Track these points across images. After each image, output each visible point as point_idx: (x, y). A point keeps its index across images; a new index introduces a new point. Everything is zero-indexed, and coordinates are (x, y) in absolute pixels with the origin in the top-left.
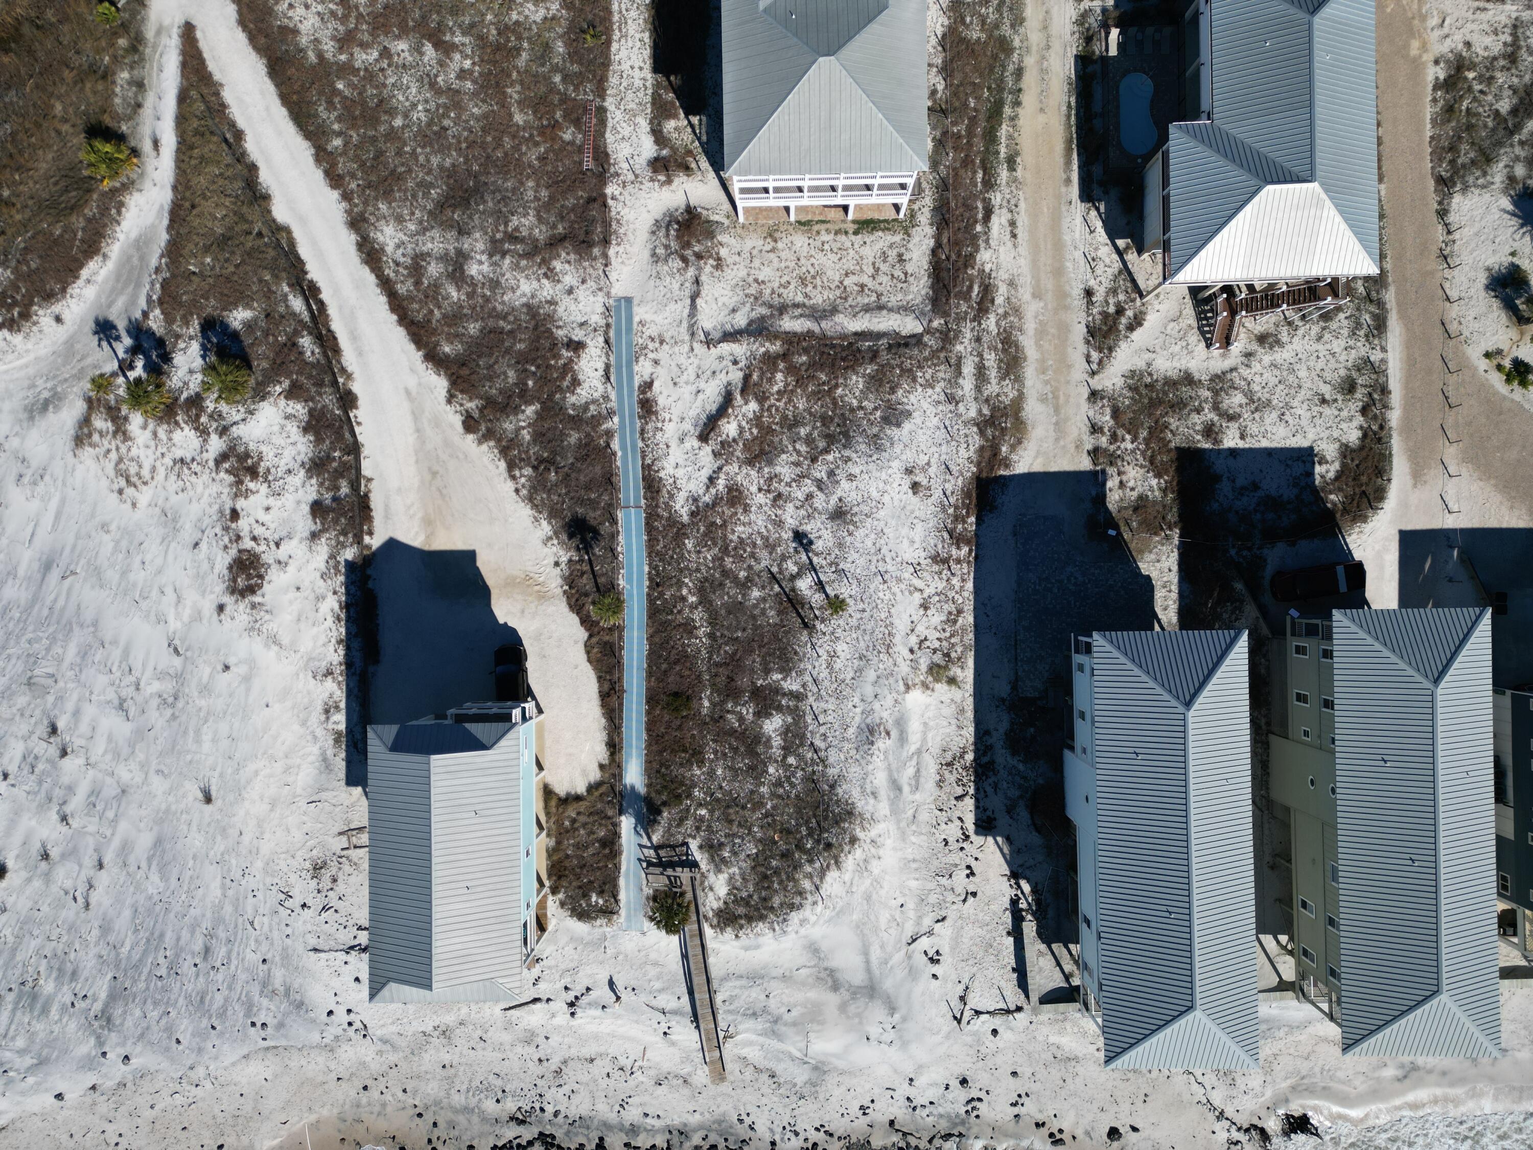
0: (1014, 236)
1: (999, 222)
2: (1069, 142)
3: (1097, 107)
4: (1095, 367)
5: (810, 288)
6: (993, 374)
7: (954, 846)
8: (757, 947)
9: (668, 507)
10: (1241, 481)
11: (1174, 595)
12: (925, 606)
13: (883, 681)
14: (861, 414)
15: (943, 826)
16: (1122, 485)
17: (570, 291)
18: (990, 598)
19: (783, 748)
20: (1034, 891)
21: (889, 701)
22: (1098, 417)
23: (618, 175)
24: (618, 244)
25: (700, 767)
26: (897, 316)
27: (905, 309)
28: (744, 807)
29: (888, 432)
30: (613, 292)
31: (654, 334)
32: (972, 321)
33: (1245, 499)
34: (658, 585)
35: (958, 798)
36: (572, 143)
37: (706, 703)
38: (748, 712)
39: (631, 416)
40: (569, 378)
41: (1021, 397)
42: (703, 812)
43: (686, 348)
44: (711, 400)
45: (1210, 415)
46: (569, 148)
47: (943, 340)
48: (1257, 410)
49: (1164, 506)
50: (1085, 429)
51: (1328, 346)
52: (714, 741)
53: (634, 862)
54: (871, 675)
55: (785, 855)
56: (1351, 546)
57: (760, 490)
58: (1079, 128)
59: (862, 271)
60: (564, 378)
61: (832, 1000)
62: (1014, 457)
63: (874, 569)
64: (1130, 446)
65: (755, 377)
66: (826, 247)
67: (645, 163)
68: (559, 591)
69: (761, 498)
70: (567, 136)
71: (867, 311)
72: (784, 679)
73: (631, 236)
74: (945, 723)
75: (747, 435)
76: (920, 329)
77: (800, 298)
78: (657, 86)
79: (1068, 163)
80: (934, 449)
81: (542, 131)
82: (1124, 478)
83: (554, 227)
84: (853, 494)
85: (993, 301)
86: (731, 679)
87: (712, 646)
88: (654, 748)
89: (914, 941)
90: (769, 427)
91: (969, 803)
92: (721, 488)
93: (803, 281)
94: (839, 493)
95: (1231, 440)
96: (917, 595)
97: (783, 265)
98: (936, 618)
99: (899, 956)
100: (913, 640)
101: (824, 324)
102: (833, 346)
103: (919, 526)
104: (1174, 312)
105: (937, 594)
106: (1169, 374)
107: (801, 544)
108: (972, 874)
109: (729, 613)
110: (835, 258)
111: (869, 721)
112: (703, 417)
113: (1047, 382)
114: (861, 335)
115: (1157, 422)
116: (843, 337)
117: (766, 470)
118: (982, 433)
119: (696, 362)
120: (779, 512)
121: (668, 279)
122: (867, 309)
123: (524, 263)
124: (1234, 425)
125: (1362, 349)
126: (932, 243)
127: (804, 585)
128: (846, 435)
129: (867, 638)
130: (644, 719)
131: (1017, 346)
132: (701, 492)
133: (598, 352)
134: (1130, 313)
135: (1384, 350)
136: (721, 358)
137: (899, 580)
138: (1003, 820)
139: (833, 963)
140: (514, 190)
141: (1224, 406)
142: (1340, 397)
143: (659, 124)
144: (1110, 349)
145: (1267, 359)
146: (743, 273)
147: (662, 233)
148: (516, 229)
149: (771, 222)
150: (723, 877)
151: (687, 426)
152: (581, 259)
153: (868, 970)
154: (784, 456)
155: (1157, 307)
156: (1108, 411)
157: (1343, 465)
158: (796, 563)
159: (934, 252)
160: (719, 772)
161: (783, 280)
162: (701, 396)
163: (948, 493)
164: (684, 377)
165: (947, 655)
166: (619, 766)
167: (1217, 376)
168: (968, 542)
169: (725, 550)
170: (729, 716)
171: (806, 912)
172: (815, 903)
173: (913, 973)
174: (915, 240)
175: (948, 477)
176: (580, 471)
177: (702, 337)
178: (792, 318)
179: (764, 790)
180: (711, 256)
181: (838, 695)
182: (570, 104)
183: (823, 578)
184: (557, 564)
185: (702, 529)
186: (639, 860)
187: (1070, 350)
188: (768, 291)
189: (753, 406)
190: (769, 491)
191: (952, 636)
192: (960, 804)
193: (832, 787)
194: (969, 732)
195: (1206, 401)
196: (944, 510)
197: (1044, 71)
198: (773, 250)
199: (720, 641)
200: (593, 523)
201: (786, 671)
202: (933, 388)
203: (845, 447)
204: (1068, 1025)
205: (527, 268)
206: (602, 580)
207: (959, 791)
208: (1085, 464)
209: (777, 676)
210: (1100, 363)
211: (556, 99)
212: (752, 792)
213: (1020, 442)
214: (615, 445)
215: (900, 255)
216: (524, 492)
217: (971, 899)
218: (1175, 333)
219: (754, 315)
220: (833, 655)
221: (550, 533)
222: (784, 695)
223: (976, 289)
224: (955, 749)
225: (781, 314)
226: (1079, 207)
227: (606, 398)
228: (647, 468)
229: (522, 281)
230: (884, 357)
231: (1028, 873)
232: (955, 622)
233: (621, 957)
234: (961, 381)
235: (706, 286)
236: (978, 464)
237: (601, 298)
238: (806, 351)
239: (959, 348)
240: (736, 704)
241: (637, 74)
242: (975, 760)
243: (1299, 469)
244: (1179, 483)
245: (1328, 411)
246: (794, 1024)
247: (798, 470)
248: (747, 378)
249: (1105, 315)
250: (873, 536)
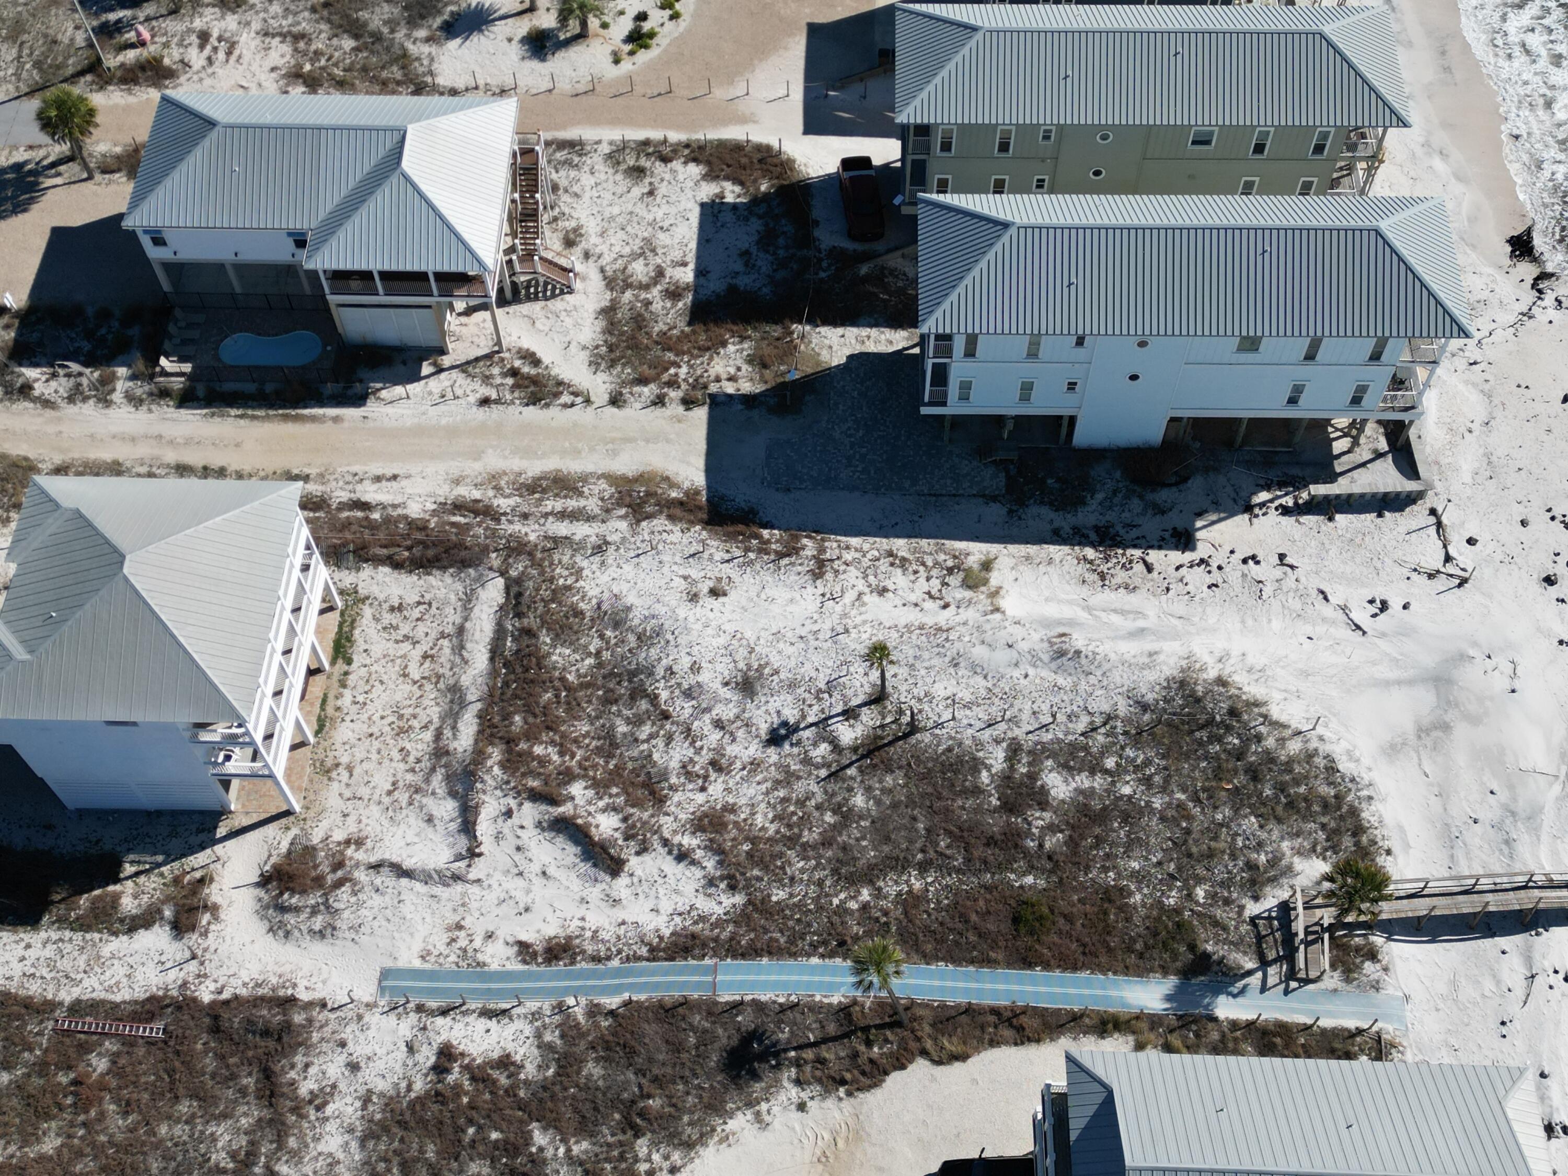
0: (395, 477)
1: (370, 493)
2: (286, 418)
3: (250, 388)
4: (579, 400)
5: (415, 723)
6: (572, 504)
7: (1216, 577)
8: (1401, 829)
9: (719, 923)
10: (739, 266)
11: (874, 332)
12: (882, 591)
13: (988, 637)
14: (606, 655)
15: (1189, 588)
16: (731, 379)
17: (354, 1067)
18: (872, 520)
19: (1092, 772)
20: (1268, 488)
21: (1018, 632)
22: (643, 399)
23: (185, 984)
24: (295, 986)
25: (1130, 894)
26: (476, 610)
27: (468, 601)
28: (1188, 832)
29: (636, 622)
30: (367, 999)
31: (445, 938)
32: (498, 521)
33: (759, 263)
34: (842, 943)
35: (1149, 568)
36: (114, 1058)
37: (1029, 880)
38: (1040, 819)
39: (569, 976)
40: (495, 1074)
41: (609, 478)
42: (1200, 893)
43: (474, 890)
44: (558, 854)
45: (655, 293)
46: (122, 1061)
47: (519, 554)
48: (653, 251)
49: (763, 339)
50: (658, 411)
51: (588, 188)
52: (1087, 869)
53: (1292, 1001)
54: (979, 652)
55: (1254, 775)
56: (822, 173)
57: (703, 789)
58: (271, 406)
59: (404, 656)
60: (494, 1082)
61: (1461, 732)
62: (686, 485)
63: (829, 643)
64: (684, 370)
65: (534, 783)
66: (361, 699)
67: (177, 945)
68: (847, 1104)
69: (716, 789)
70: (100, 1064)
71: (462, 647)
72: (988, 768)
73: (287, 968)
74: (1046, 578)
75: (621, 800)
76: (500, 582)
77: (428, 736)
78: (62, 922)
79: (313, 419)
80: (666, 570)
81: (81, 1105)
82: (724, 376)
83: (243, 1092)
84: (720, 667)
85: (477, 501)
86: (991, 842)
87: (939, 867)
88: (1103, 959)
89: (1358, 627)
90: (611, 773)
91: (1154, 556)
92: (695, 842)
93: (402, 731)
94: (716, 685)
95: (687, 275)
96: (866, 598)
97: (374, 756)
98: (898, 579)
99: (1383, 644)
100: (929, 605)
101: (471, 697)
102: (506, 684)
103: (770, 592)
104: (526, 324)
105: (866, 577)
106: (598, 329)
107: (786, 737)
108: (1253, 557)
109: (887, 839)
110: (379, 688)
111: (1046, 658)
112: (585, 867)
113: (592, 449)
114: (495, 652)
115: (657, 343)
116: (493, 673)
117: (674, 780)
118: (649, 517)
119: (498, 876)
120: (738, 765)
121: (363, 912)
122: (459, 648)
123: (292, 1142)
124: (669, 272)
125: (596, 160)
126: (385, 570)
127: (847, 734)
128: (632, 674)
129: (926, 655)
130: (1057, 973)
131: (540, 479)
132: (699, 873)
133: (459, 1026)
134: (517, 363)
135: (599, 142)
136: (498, 837)
137: (845, 615)
138: (1174, 520)
139: (1409, 728)
140: (167, 1157)
141: (645, 280)
142: (647, 180)
143: (122, 921)
144: (560, 383)
145: (594, 239)
146: (375, 810)
147: (290, 919)
148: (233, 1155)
149: (308, 770)
150: (1299, 864)
151: (595, 893)
152: (307, 1045)
153: (1411, 682)
154: (656, 756)
155: (514, 338)
156: (637, 389)
157: (727, 178)
158: (815, 745)
159: (397, 565)
160: (1135, 865)
161: (396, 756)
162: (551, 871)
163: (727, 556)
164: (519, 895)
165: (950, 571)
166: (1138, 1018)
167: (607, 285)
168: (797, 538)
169: (792, 841)
170: (1048, 845)
171: (1338, 750)
172: (1321, 739)
173: (1406, 632)
174: (375, 590)
175: (706, 555)
176: (650, 1060)
177: (462, 864)
178: (455, 737)
179: (1157, 803)
180: (342, 853)
181: (1011, 696)
182: (53, 1057)
183: (839, 709)
184: (802, 1107)
185: (756, 872)
186: (1286, 992)
187: (554, 424)
188: (409, 777)
189: (577, 789)
190: (706, 777)
191: (923, 564)
192: (1156, 566)
193: (1145, 707)
194: (1057, 551)
195: (636, 296)
196: (751, 563)
197: (189, 442)
198: (350, 769)
199: (932, 854)
200: (735, 1042)
201: (976, 765)
202: (582, 569)
203: (651, 674)
204: (1444, 461)
205: (301, 1137)
206: (832, 1029)
207: (1139, 568)
208: (701, 414)
209: (985, 776)
210: (576, 394)
211: (37, 1081)
212: (1163, 819)
213: (667, 479)
214: (612, 1002)
215: (392, 609)
216: (676, 1157)
217: (1288, 560)
218: (549, 323)
219: (441, 791)
220: (953, 701)
221: (749, 1115)
222: (1012, 768)
223: (458, 519)
224: (1082, 568)
225: (447, 753)
226: (372, 408)
227: (535, 1016)
228: (655, 953)
229: (321, 1147)
230: (531, 621)
231: (1244, 494)
232: (904, 559)
233: (1453, 1041)
234: (577, 538)
235: (387, 856)
236: (692, 523)
237: (373, 1019)
238: (507, 717)
239: (532, 537)
240: (1029, 834)
241: (32, 954)
242: (1094, 546)
243: (729, 217)
244: (734, 323)
245: (662, 189)
246: (1511, 787)
247: (678, 737)
248: (535, 796)
249: (514, 388)
250: (781, 645)
